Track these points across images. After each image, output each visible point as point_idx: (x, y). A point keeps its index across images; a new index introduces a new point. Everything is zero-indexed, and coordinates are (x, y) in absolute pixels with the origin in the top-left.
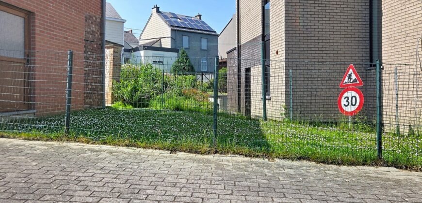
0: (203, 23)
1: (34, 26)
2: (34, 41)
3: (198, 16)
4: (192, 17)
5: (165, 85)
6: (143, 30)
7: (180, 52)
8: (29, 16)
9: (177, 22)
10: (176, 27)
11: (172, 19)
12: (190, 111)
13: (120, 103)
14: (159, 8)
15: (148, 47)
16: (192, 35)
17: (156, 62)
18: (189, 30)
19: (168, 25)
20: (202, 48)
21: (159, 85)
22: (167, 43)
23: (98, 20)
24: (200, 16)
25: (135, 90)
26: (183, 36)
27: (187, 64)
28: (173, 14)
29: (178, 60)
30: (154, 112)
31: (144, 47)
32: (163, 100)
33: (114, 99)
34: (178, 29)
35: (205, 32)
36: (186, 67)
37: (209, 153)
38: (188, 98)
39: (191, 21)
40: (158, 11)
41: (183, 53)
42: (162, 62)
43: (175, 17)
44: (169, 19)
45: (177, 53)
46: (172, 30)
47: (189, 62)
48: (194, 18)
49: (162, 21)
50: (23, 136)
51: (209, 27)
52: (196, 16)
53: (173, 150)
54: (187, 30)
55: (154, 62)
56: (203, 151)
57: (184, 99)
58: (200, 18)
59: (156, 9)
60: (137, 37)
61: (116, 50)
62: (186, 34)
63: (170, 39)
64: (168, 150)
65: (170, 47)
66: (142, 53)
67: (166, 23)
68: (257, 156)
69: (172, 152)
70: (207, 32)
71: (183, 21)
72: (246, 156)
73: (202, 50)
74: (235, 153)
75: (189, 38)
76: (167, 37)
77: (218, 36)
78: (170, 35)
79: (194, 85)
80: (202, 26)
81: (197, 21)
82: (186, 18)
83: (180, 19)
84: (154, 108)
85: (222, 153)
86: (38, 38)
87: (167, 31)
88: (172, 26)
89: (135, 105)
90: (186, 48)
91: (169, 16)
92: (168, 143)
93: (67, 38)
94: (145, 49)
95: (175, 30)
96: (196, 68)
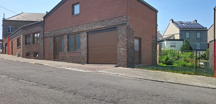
0: (198, 24)
1: (141, 42)
2: (141, 46)
3: (195, 21)
4: (191, 22)
5: (179, 57)
6: (165, 31)
7: (185, 41)
8: (140, 39)
9: (183, 26)
10: (182, 28)
11: (180, 25)
12: (189, 66)
13: (161, 63)
14: (173, 20)
15: (168, 40)
16: (191, 32)
17: (172, 46)
18: (189, 29)
19: (178, 28)
20: (197, 37)
21: (176, 57)
22: (177, 37)
23: (155, 36)
24: (196, 21)
25: (167, 59)
26: (186, 33)
27: (189, 47)
28: (180, 22)
29: (184, 45)
30: (175, 67)
31: (166, 39)
32: (178, 63)
33: (160, 62)
34: (183, 29)
35: (199, 29)
36: (188, 48)
37: (194, 75)
38: (188, 62)
39: (191, 24)
40: (173, 22)
41: (186, 41)
42: (175, 46)
43: (182, 23)
44: (179, 25)
45: (183, 41)
46: (180, 30)
47: (190, 45)
48: (192, 22)
49: (175, 26)
50: (147, 69)
51: (202, 26)
52: (194, 21)
53: (184, 74)
54: (188, 29)
55: (171, 46)
56: (192, 74)
57: (187, 63)
58: (196, 22)
59: (172, 21)
60: (162, 35)
61: (160, 45)
62: (188, 31)
63: (179, 34)
64: (182, 74)
65: (179, 39)
66: (165, 42)
67: (177, 27)
68: (209, 76)
69: (183, 74)
70: (201, 29)
71: (186, 25)
72: (205, 76)
73: (197, 38)
74: (202, 75)
75: (189, 33)
76: (178, 34)
77: (207, 30)
78: (179, 33)
79: (191, 57)
80: (197, 26)
81: (194, 24)
82: (188, 23)
83: (184, 24)
84: (175, 66)
85: (198, 75)
86: (142, 45)
87: (177, 31)
88: (180, 28)
89: (167, 64)
90: (188, 38)
91: (178, 23)
92: (182, 72)
93: (148, 44)
94: (167, 41)
95: (182, 30)
96: (193, 48)
